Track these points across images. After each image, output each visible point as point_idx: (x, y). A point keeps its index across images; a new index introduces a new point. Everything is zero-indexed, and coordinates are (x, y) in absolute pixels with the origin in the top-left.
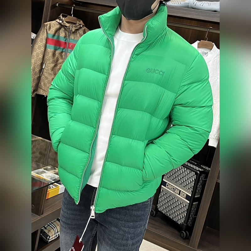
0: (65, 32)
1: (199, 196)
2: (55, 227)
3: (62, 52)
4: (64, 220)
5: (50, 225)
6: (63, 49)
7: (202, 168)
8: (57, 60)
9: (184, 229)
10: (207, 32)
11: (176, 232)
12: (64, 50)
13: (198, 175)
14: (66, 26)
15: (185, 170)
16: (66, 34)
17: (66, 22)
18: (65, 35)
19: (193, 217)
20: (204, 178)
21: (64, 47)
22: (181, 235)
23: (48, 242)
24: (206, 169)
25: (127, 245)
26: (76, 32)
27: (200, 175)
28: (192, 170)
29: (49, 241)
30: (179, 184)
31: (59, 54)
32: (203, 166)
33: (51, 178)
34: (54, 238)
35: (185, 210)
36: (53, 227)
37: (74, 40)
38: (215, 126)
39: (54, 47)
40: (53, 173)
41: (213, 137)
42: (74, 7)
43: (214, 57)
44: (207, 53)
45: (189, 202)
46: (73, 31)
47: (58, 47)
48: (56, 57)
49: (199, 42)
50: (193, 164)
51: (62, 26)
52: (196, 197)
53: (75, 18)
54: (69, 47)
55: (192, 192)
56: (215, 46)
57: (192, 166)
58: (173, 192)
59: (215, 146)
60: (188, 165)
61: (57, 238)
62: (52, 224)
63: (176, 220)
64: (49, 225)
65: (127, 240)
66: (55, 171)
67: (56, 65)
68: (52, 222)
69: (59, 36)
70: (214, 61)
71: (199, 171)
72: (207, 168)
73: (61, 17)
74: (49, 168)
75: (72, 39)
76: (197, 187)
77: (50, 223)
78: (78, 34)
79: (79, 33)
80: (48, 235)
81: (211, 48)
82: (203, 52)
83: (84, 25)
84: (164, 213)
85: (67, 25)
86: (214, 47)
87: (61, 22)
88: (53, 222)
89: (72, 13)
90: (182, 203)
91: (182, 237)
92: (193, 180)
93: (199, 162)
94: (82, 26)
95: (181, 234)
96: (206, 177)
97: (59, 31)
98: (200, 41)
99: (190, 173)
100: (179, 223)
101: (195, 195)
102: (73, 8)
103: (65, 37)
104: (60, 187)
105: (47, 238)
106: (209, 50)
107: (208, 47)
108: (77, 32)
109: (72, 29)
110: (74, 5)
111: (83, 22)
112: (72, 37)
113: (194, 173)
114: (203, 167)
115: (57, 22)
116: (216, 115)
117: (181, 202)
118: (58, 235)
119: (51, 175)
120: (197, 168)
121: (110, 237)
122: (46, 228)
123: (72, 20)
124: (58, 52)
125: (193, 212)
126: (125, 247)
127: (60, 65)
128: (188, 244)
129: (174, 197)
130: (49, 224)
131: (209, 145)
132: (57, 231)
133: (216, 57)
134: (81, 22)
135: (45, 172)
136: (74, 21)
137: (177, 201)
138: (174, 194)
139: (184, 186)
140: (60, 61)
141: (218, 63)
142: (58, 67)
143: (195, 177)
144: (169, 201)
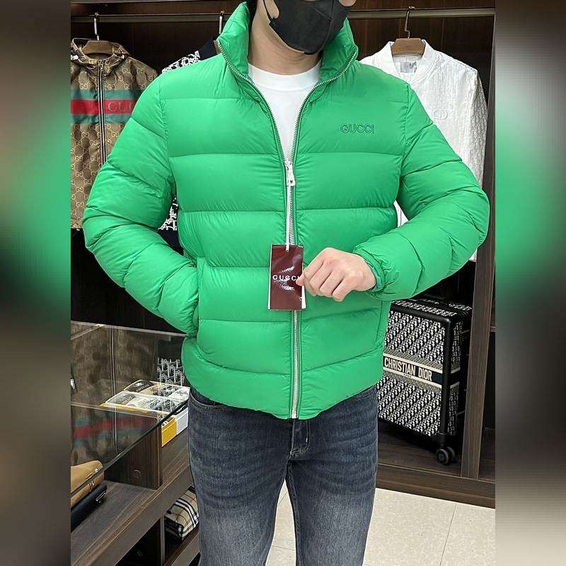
0: (90, 79)
1: (458, 369)
3: (94, 124)
5: (177, 503)
6: (94, 118)
7: (452, 310)
8: (87, 145)
9: (442, 445)
10: (405, 18)
11: (428, 454)
12: (97, 118)
13: (449, 327)
14: (90, 65)
15: (419, 321)
16: (93, 83)
17: (88, 55)
18: (90, 84)
19: (455, 416)
20: (462, 330)
21: (96, 112)
22: (438, 458)
23: (181, 538)
24: (461, 310)
26: (113, 73)
27: (453, 325)
28: (433, 318)
29: (184, 535)
30: (412, 354)
31: (88, 130)
32: (452, 304)
33: (152, 406)
35: (436, 404)
36: (184, 506)
37: (113, 91)
39: (75, 117)
40: (150, 394)
42: (97, 18)
43: (432, 70)
44: (415, 63)
45: (440, 386)
46: (108, 71)
47: (82, 116)
48: (83, 137)
49: (392, 43)
50: (432, 306)
51: (80, 66)
52: (453, 372)
53: (105, 42)
54: (106, 111)
55: (443, 364)
57: (430, 310)
58: (402, 374)
60: (423, 309)
63: (422, 430)
66: (153, 390)
67: (86, 157)
69: (78, 90)
70: (433, 77)
71: (448, 317)
72: (462, 307)
73: (75, 47)
74: (139, 384)
75: (108, 91)
76: (451, 353)
78: (119, 77)
79: (121, 73)
80: (179, 525)
81: (420, 52)
82: (405, 63)
83: (127, 53)
84: (392, 421)
85: (92, 61)
86: (428, 49)
87: (76, 57)
88: (181, 495)
89: (96, 32)
90: (427, 391)
91: (442, 462)
92: (441, 338)
93: (442, 298)
94: (123, 57)
95: (438, 455)
96: (467, 325)
97: (76, 79)
98: (394, 41)
99: (429, 326)
100: (430, 435)
101: (450, 370)
102: (95, 20)
103: (93, 89)
104: (176, 420)
105: (177, 532)
106: (417, 58)
107: (414, 50)
108: (117, 73)
109: (103, 70)
110: (97, 14)
111: (125, 48)
112: (108, 86)
113: (439, 324)
114: (453, 308)
117: (425, 391)
119: (148, 400)
120: (444, 313)
122: (169, 512)
123: (101, 49)
124: (84, 126)
125: (454, 406)
127: (96, 153)
128: (458, 471)
129: (406, 384)
132: (193, 513)
133: (436, 68)
134: (121, 47)
135: (134, 397)
136: (105, 49)
137: (416, 389)
138: (405, 377)
139: (423, 355)
140: (94, 145)
141: (442, 80)
142: (92, 160)
143: (443, 331)
144: (398, 394)
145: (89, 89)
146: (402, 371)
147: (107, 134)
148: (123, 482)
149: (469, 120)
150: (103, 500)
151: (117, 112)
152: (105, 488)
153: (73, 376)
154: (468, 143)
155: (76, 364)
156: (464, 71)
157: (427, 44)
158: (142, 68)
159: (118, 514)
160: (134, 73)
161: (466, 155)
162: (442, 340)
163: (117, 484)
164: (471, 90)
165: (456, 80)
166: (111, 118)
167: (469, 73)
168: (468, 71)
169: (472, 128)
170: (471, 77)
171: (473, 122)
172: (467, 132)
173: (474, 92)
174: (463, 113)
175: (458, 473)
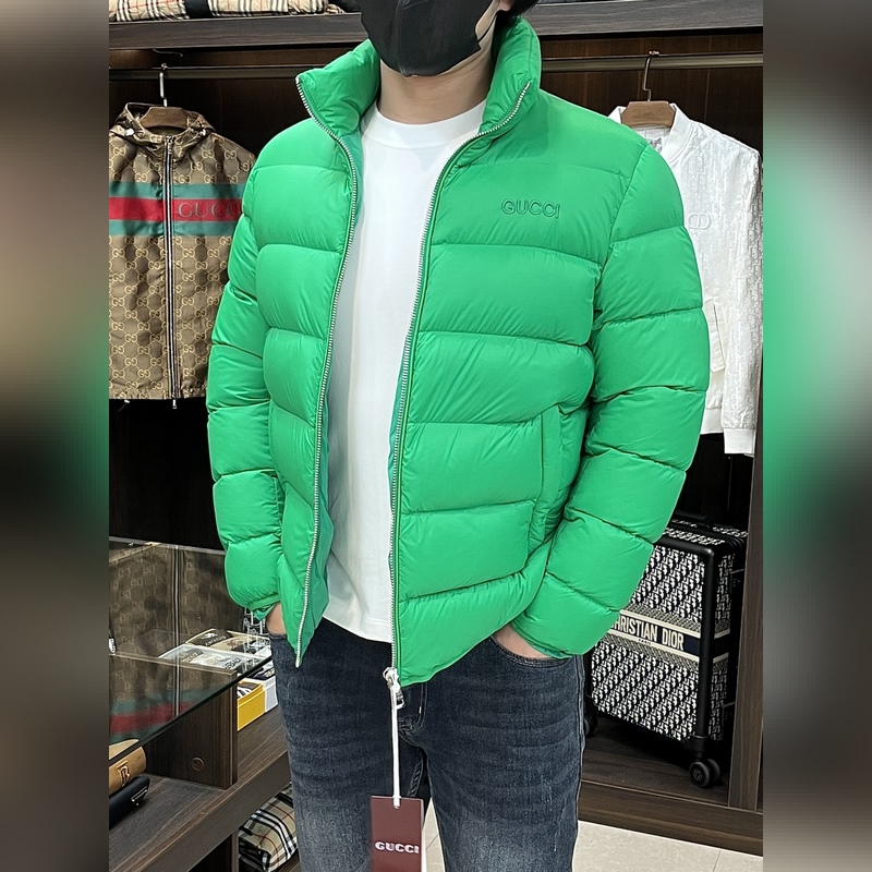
0: (152, 166)
1: (727, 632)
2: (277, 821)
3: (155, 237)
4: (307, 771)
5: (262, 819)
6: (156, 226)
7: (718, 536)
8: (145, 269)
9: (700, 755)
10: (643, 70)
11: (677, 771)
12: (161, 226)
13: (710, 562)
14: (152, 145)
15: (664, 553)
16: (156, 173)
17: (149, 129)
18: (151, 174)
19: (720, 709)
20: (734, 569)
21: (159, 218)
22: (692, 777)
24: (733, 536)
25: (538, 799)
26: (187, 157)
27: (718, 559)
28: (686, 548)
30: (652, 606)
31: (147, 245)
32: (719, 528)
33: (227, 667)
34: (282, 857)
35: (690, 689)
36: (273, 825)
37: (186, 185)
38: (736, 382)
39: (125, 225)
40: (227, 650)
41: (736, 422)
42: (165, 72)
43: (686, 151)
44: (659, 141)
45: (697, 659)
46: (180, 155)
47: (138, 223)
48: (138, 257)
49: (623, 108)
50: (686, 529)
51: (136, 146)
52: (717, 636)
53: (177, 109)
54: (175, 217)
55: (702, 622)
56: (679, 112)
57: (681, 535)
58: (636, 639)
59: (749, 450)
60: (671, 534)
61: (292, 856)
62: (266, 815)
63: (667, 731)
64: (256, 820)
65: (536, 781)
66: (231, 644)
67: (142, 288)
68: (263, 808)
69: (132, 183)
70: (687, 163)
71: (710, 546)
72: (736, 533)
73: (129, 116)
74: (209, 635)
75: (179, 186)
76: (714, 605)
77: (259, 812)
78: (197, 164)
79: (200, 158)
80: (263, 852)
81: (667, 123)
83: (210, 126)
84: (620, 716)
85: (155, 138)
86: (679, 118)
87: (130, 132)
88: (269, 808)
89: (162, 94)
90: (675, 667)
91: (698, 783)
92: (698, 580)
93: (703, 518)
94: (204, 133)
95: (692, 772)
96: (739, 562)
97: (129, 166)
98: (626, 106)
99: (680, 560)
100: (679, 739)
101: (712, 633)
102: (161, 75)
103: (155, 182)
104: (265, 689)
105: (261, 865)
106: (662, 132)
107: (659, 119)
108: (194, 157)
109: (173, 151)
110: (164, 66)
111: (206, 118)
112: (179, 177)
113: (696, 556)
114: (720, 533)
115: (116, 135)
116: (730, 344)
117: (672, 666)
118: (295, 845)
119: (223, 658)
120: (703, 540)
121: (481, 787)
122: (249, 832)
123: (169, 120)
124: (140, 239)
125: (719, 691)
126: (534, 804)
127: (157, 282)
128: (724, 799)
129: (642, 656)
130: (254, 816)
131: (727, 452)
133: (692, 149)
134: (200, 118)
135: (200, 653)
136: (175, 120)
137: (657, 664)
138: (641, 645)
139: (670, 608)
140: (155, 268)
141: (702, 167)
142: (152, 292)
143: (701, 569)
144: (629, 672)
145: (150, 182)
146: (635, 635)
147: (176, 251)
148: (175, 777)
149: (745, 230)
150: (142, 802)
151: (192, 218)
152: (147, 784)
153: (113, 633)
154: (743, 266)
155: (118, 615)
156: (736, 152)
157: (678, 110)
158: (232, 150)
159: (164, 823)
160: (220, 158)
161: (739, 285)
162: (700, 583)
163: (166, 780)
164: (749, 183)
165: (724, 167)
166: (183, 227)
167: (745, 156)
168: (743, 153)
169: (750, 243)
170: (748, 162)
171: (751, 233)
172: (742, 250)
173: (752, 186)
174: (735, 219)
175: (725, 800)
